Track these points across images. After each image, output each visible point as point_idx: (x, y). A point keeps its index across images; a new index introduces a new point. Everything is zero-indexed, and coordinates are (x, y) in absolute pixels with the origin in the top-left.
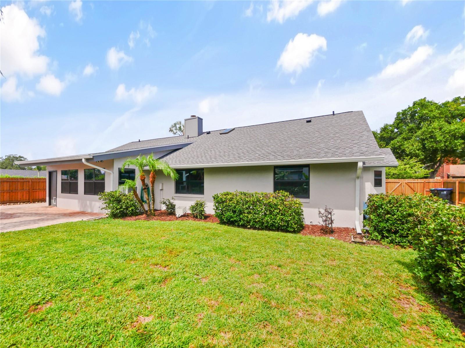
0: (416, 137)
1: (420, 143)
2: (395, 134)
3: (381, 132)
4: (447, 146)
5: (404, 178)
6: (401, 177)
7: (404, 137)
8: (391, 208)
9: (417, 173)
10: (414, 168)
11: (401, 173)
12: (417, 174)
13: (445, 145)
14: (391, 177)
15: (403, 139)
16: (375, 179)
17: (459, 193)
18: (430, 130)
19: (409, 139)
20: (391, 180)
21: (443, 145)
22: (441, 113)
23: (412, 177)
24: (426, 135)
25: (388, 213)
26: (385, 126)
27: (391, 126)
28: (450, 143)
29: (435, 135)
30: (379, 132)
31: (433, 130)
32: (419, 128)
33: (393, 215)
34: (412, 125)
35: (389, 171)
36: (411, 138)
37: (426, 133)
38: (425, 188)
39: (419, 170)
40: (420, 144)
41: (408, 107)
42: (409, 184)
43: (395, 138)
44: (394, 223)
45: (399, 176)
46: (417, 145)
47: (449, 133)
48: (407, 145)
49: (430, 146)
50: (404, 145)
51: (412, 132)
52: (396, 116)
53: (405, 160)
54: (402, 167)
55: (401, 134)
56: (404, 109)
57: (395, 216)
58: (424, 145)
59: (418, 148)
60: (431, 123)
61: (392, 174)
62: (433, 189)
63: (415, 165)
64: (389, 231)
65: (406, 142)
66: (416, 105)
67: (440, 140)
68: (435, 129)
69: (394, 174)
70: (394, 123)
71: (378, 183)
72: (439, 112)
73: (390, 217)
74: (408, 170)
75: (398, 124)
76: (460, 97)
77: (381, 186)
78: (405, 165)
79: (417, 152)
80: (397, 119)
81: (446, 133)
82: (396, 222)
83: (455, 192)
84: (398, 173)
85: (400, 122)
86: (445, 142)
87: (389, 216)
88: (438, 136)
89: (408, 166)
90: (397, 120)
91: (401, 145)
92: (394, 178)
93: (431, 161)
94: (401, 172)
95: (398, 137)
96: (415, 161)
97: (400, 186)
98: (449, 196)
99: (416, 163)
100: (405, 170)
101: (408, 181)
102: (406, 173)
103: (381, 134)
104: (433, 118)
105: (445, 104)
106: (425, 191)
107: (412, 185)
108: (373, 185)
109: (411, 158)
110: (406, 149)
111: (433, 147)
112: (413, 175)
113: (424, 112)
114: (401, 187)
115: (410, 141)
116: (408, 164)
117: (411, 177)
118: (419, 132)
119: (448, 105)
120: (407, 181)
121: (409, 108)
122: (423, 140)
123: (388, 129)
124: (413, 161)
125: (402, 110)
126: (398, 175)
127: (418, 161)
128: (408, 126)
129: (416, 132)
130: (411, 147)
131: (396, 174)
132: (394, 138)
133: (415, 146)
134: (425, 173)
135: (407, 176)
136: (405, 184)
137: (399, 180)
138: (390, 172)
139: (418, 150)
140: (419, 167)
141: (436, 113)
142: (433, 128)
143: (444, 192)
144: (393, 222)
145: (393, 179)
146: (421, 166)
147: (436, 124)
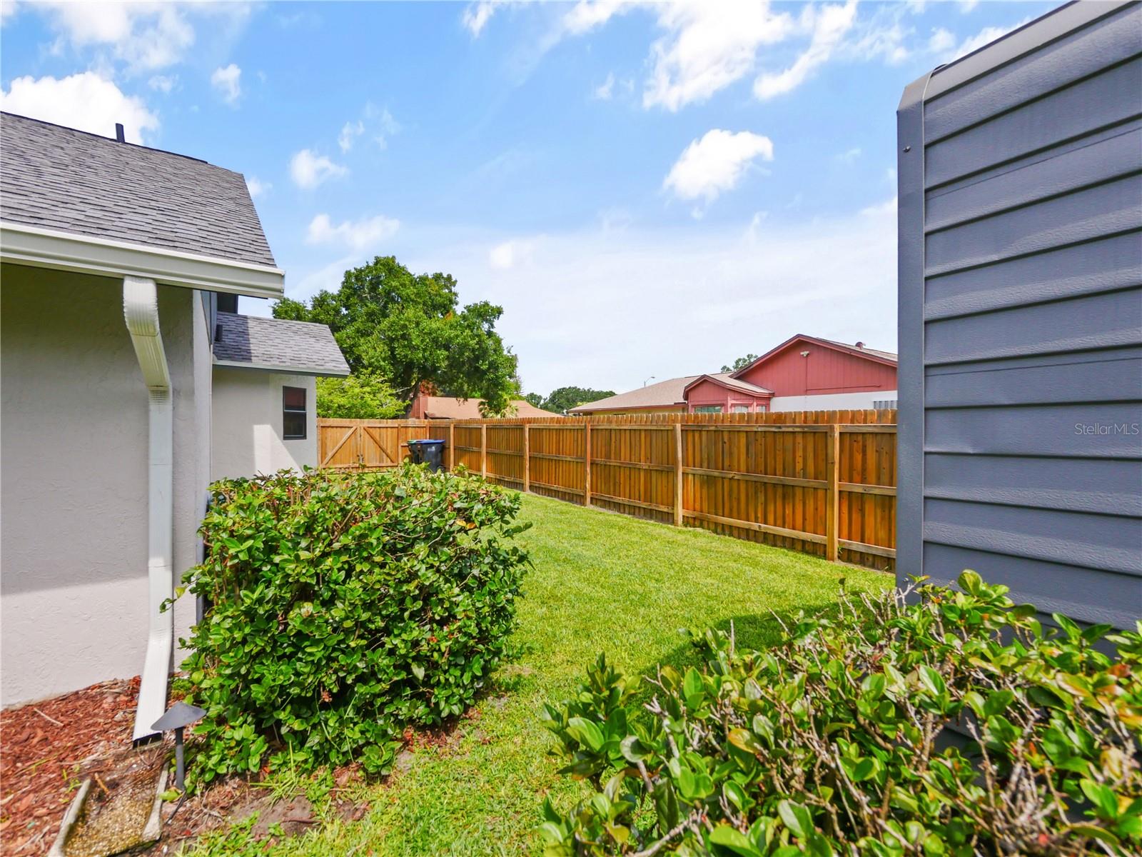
0: (381, 331)
1: (387, 345)
2: (342, 318)
3: (314, 307)
4: (426, 360)
5: (361, 418)
6: (354, 415)
7: (359, 328)
8: (314, 563)
9: (384, 407)
10: (378, 395)
11: (354, 406)
12: (383, 410)
13: (424, 356)
14: (335, 413)
15: (358, 332)
16: (285, 415)
17: (454, 449)
18: (402, 322)
19: (368, 335)
20: (333, 421)
21: (421, 355)
22: (418, 295)
23: (376, 415)
24: (396, 331)
25: (305, 593)
26: (321, 295)
27: (333, 298)
28: (431, 354)
29: (409, 334)
30: (309, 307)
31: (407, 323)
32: (385, 316)
33: (328, 604)
34: (373, 306)
35: (330, 398)
36: (372, 333)
37: (397, 328)
38: (400, 441)
39: (388, 401)
40: (386, 348)
41: (365, 265)
42: (371, 430)
43: (343, 328)
44: (334, 650)
45: (350, 412)
46: (382, 349)
47: (430, 334)
48: (364, 347)
49: (403, 354)
50: (360, 346)
51: (373, 321)
52: (343, 279)
53: (361, 376)
54: (357, 390)
55: (353, 320)
56: (359, 268)
57: (338, 611)
58: (392, 350)
59: (383, 355)
60: (403, 309)
61: (336, 405)
62: (414, 441)
63: (380, 390)
64: (303, 706)
65: (362, 340)
66: (379, 266)
67: (416, 345)
68: (410, 322)
69: (339, 407)
70: (340, 292)
71: (294, 427)
72: (415, 290)
73: (309, 620)
74: (368, 398)
75: (348, 298)
76: (441, 274)
77: (305, 437)
78: (362, 387)
79: (382, 363)
80: (346, 284)
81: (425, 334)
82: (340, 642)
83: (449, 448)
84: (349, 405)
85: (351, 294)
86: (424, 350)
87: (308, 608)
88: (413, 336)
89: (367, 389)
90: (347, 287)
91: (354, 345)
92: (341, 416)
93: (404, 384)
94: (355, 402)
95: (348, 327)
96: (380, 380)
97: (353, 437)
98: (440, 455)
99: (382, 385)
100: (362, 398)
101: (369, 422)
102: (365, 405)
103: (314, 312)
104: (406, 300)
105: (423, 279)
106: (400, 447)
107: (376, 433)
108: (279, 437)
109: (373, 373)
110: (363, 355)
111: (406, 356)
112: (377, 411)
113: (394, 284)
114: (356, 439)
115: (370, 338)
116: (368, 385)
117: (372, 416)
118: (385, 324)
119: (428, 283)
120: (367, 422)
121: (368, 267)
122: (392, 340)
123: (328, 305)
124: (376, 380)
125: (355, 269)
126: (349, 409)
127: (386, 381)
128: (367, 306)
129: (379, 323)
130: (371, 352)
131: (344, 406)
132: (339, 327)
133: (378, 350)
134: (397, 408)
135: (366, 413)
136: (362, 430)
137: (351, 422)
138: (332, 401)
139: (384, 360)
140: (387, 393)
141: (411, 291)
142: (406, 320)
143: (431, 447)
144: (326, 648)
145: (339, 420)
146: (390, 391)
147: (410, 313)
